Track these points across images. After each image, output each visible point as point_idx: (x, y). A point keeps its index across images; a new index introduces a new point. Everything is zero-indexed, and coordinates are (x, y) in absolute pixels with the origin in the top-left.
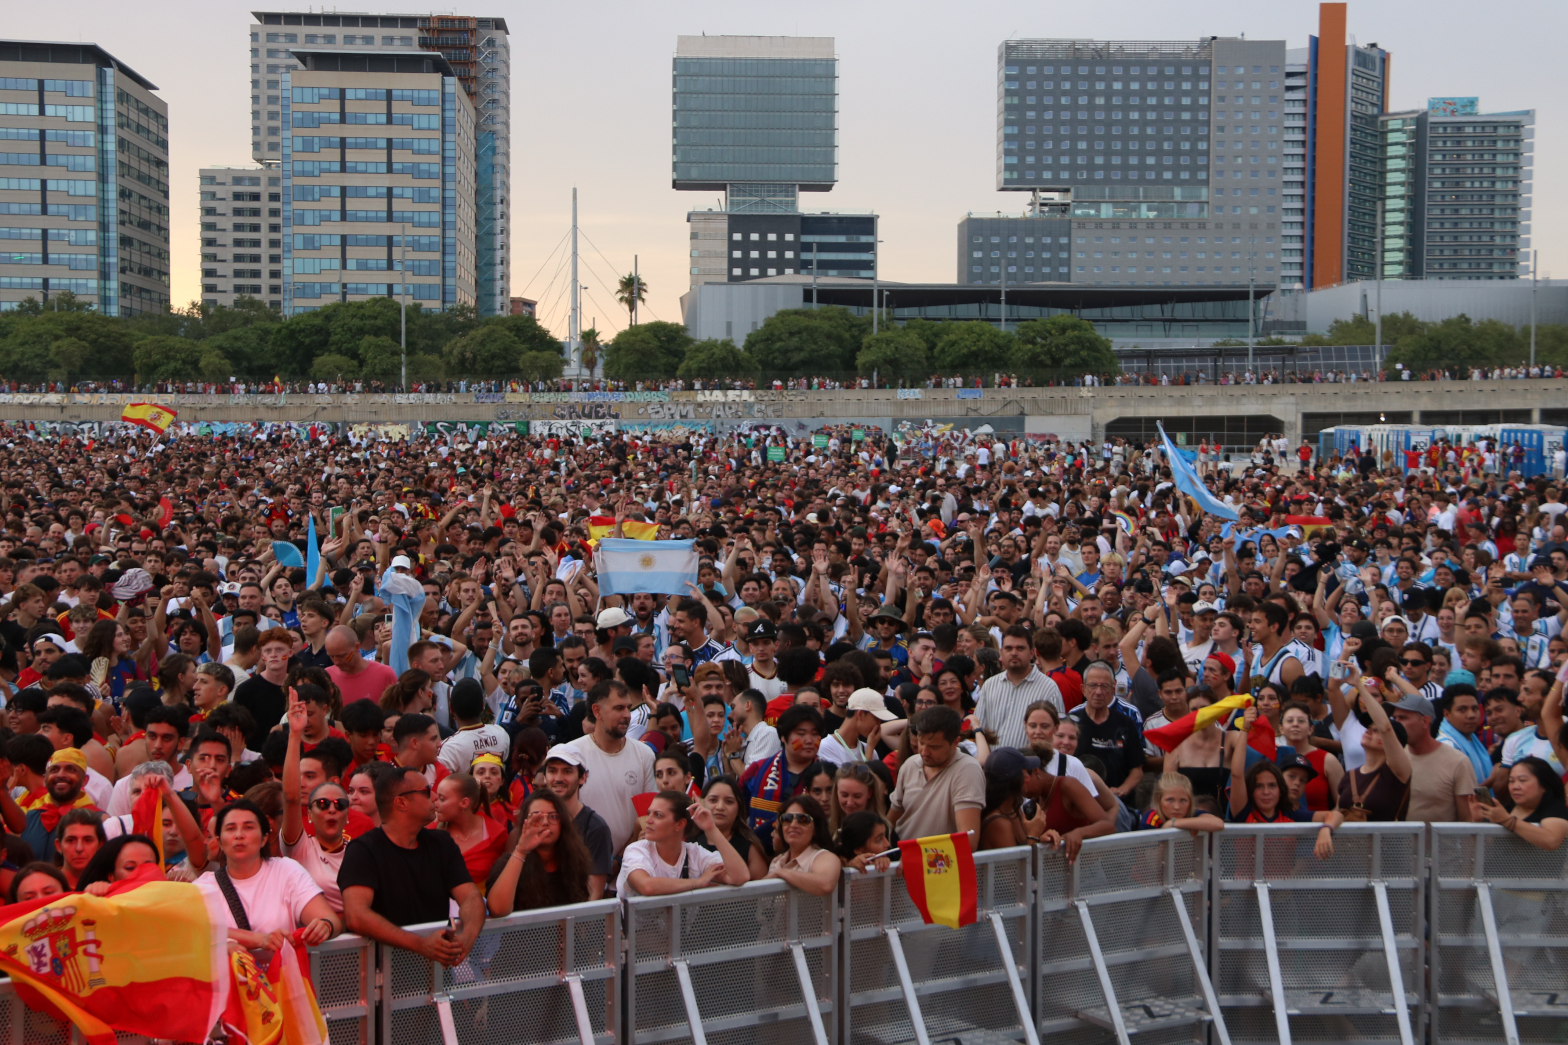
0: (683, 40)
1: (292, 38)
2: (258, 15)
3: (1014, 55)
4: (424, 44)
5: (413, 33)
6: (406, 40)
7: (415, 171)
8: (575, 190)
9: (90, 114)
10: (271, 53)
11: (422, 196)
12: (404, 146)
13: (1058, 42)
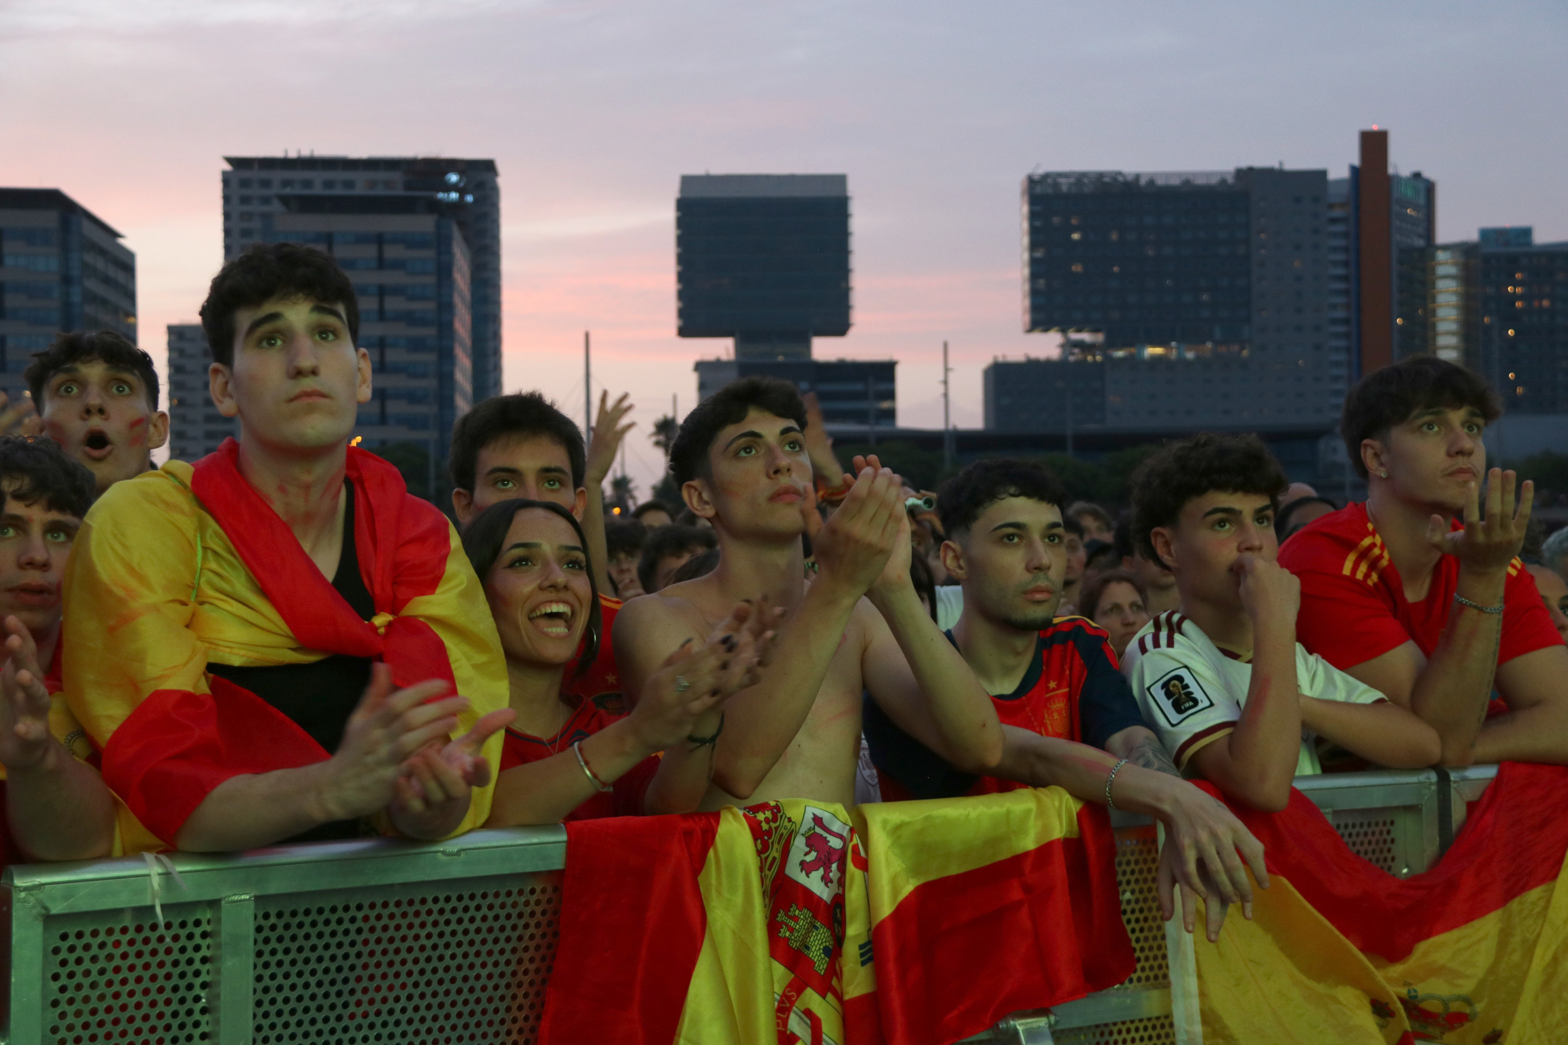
0: (687, 181)
1: (266, 184)
2: (230, 160)
3: (1039, 190)
4: (408, 186)
5: (397, 176)
6: (388, 184)
7: (410, 319)
8: (587, 336)
9: (54, 264)
10: (245, 200)
11: (416, 345)
12: (398, 291)
13: (1084, 175)
